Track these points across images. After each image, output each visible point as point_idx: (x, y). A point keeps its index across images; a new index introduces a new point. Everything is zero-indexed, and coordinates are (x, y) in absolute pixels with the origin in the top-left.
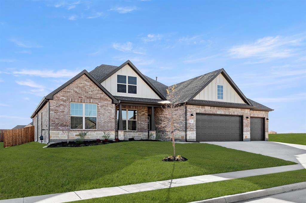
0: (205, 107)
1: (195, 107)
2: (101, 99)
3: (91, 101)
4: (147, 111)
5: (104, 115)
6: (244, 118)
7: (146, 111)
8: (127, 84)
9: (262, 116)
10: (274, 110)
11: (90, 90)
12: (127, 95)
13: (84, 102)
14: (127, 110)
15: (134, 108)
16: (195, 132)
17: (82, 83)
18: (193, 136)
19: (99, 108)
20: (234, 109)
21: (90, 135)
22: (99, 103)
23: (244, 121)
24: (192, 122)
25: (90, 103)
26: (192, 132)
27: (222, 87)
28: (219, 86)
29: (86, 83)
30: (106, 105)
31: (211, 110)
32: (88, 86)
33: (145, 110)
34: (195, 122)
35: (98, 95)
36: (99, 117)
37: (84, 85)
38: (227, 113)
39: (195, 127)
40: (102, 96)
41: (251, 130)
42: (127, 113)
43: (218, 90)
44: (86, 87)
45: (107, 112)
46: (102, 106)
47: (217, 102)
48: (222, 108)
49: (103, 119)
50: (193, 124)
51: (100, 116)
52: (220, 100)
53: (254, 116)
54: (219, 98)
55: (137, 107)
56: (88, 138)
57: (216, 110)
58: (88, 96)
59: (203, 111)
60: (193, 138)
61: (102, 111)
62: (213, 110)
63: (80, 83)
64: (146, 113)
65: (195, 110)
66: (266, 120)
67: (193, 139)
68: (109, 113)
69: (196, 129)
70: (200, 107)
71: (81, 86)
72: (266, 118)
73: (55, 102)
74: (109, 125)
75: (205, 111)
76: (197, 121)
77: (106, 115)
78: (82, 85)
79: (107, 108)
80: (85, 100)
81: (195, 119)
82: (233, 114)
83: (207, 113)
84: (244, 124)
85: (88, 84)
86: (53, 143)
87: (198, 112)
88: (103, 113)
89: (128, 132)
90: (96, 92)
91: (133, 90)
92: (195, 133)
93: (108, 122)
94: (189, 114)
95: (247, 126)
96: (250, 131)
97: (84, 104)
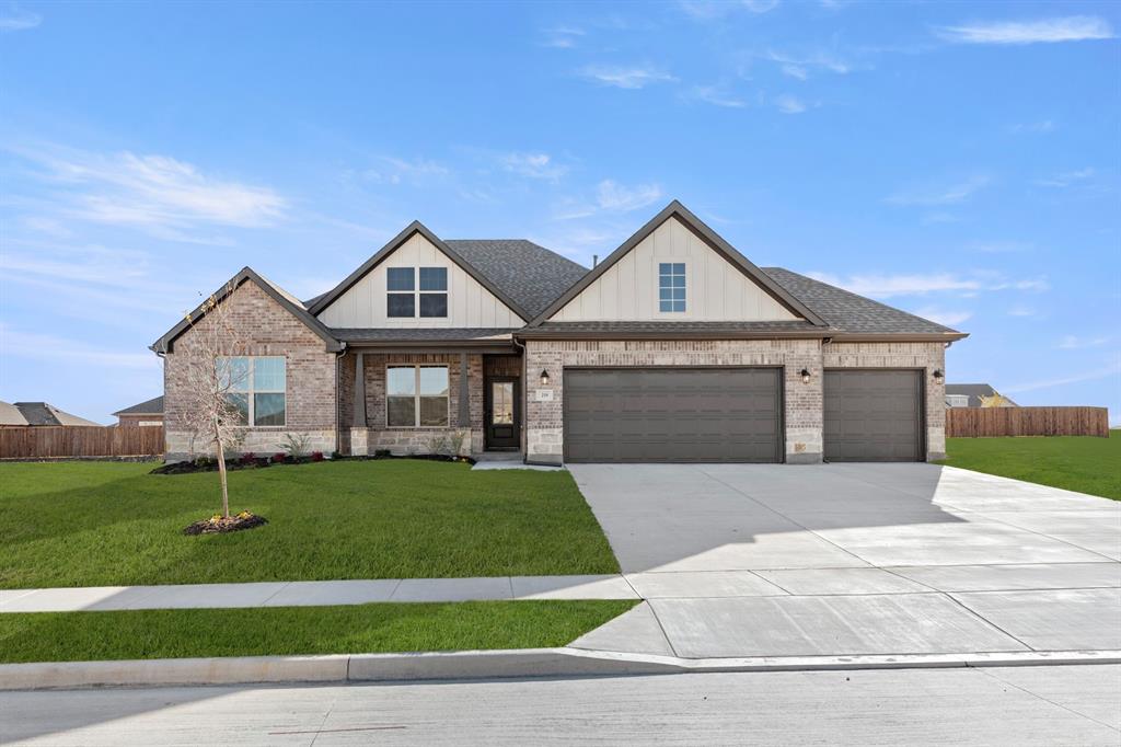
0: (603, 345)
1: (558, 347)
2: (295, 341)
3: (269, 350)
4: (480, 368)
5: (303, 386)
6: (791, 373)
7: (476, 368)
8: (417, 292)
9: (908, 363)
10: (966, 335)
11: (266, 320)
12: (417, 322)
13: (250, 354)
14: (418, 366)
15: (437, 359)
16: (558, 433)
17: (243, 304)
18: (551, 445)
19: (291, 367)
20: (735, 346)
21: (266, 441)
22: (290, 355)
23: (788, 385)
24: (550, 398)
25: (266, 354)
26: (545, 431)
27: (681, 268)
28: (664, 268)
29: (255, 301)
30: (310, 358)
31: (629, 352)
32: (260, 311)
33: (475, 362)
34: (559, 399)
35: (287, 333)
36: (290, 392)
37: (250, 308)
38: (702, 362)
39: (559, 415)
40: (299, 333)
41: (826, 419)
42: (418, 375)
43: (664, 282)
44: (254, 313)
45: (311, 377)
46: (297, 363)
47: (657, 324)
48: (679, 344)
49: (300, 398)
50: (551, 404)
51: (295, 388)
52: (673, 317)
53: (860, 365)
54: (664, 307)
55: (445, 357)
56: (260, 449)
57: (649, 352)
58: (261, 337)
59: (592, 358)
60: (550, 452)
61: (298, 374)
62: (635, 353)
63: (238, 305)
64: (475, 374)
65: (558, 356)
66: (930, 378)
67: (552, 455)
68: (318, 379)
69: (563, 420)
70: (582, 345)
71: (241, 312)
72: (930, 372)
73: (176, 358)
74: (318, 413)
75: (601, 357)
76: (568, 393)
77: (309, 386)
78: (246, 307)
79: (312, 367)
80: (253, 349)
81: (561, 388)
82: (731, 363)
83: (612, 364)
84: (789, 398)
85: (260, 305)
86: (174, 462)
87: (572, 361)
88: (301, 379)
89: (419, 430)
90: (282, 323)
91: (436, 306)
92: (561, 435)
93: (316, 406)
94: (533, 370)
95: (804, 404)
96: (822, 425)
97: (251, 359)
